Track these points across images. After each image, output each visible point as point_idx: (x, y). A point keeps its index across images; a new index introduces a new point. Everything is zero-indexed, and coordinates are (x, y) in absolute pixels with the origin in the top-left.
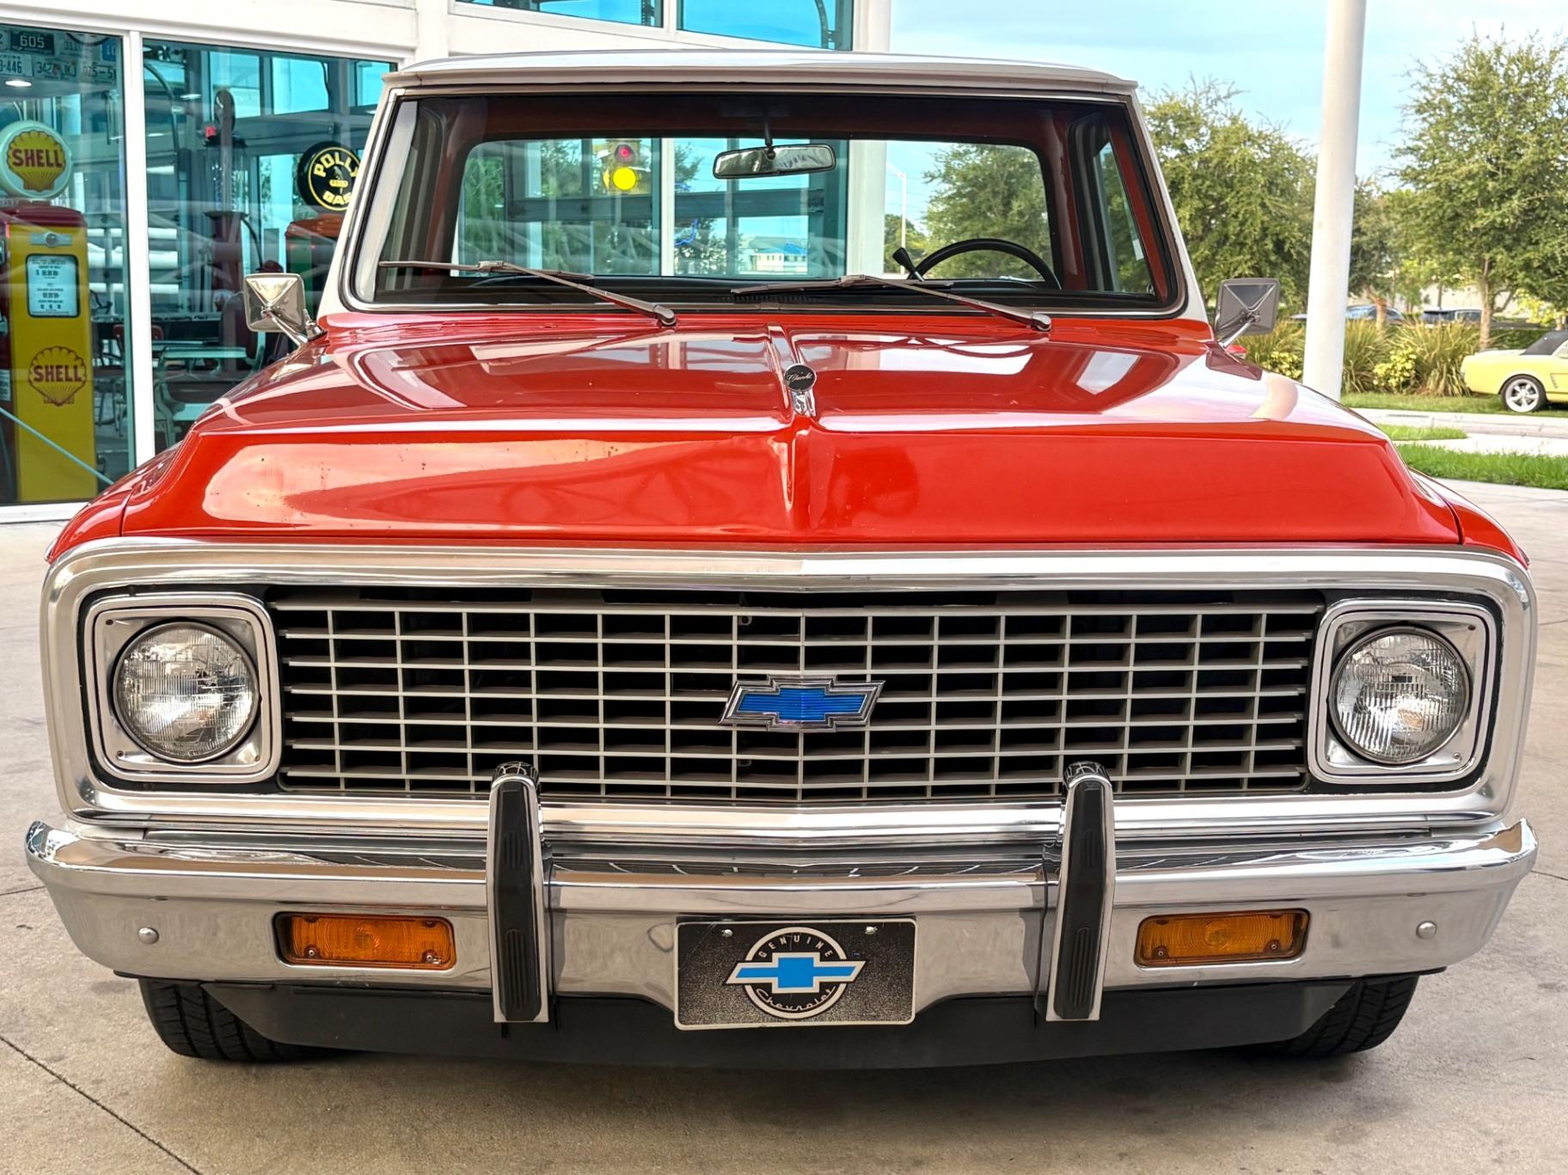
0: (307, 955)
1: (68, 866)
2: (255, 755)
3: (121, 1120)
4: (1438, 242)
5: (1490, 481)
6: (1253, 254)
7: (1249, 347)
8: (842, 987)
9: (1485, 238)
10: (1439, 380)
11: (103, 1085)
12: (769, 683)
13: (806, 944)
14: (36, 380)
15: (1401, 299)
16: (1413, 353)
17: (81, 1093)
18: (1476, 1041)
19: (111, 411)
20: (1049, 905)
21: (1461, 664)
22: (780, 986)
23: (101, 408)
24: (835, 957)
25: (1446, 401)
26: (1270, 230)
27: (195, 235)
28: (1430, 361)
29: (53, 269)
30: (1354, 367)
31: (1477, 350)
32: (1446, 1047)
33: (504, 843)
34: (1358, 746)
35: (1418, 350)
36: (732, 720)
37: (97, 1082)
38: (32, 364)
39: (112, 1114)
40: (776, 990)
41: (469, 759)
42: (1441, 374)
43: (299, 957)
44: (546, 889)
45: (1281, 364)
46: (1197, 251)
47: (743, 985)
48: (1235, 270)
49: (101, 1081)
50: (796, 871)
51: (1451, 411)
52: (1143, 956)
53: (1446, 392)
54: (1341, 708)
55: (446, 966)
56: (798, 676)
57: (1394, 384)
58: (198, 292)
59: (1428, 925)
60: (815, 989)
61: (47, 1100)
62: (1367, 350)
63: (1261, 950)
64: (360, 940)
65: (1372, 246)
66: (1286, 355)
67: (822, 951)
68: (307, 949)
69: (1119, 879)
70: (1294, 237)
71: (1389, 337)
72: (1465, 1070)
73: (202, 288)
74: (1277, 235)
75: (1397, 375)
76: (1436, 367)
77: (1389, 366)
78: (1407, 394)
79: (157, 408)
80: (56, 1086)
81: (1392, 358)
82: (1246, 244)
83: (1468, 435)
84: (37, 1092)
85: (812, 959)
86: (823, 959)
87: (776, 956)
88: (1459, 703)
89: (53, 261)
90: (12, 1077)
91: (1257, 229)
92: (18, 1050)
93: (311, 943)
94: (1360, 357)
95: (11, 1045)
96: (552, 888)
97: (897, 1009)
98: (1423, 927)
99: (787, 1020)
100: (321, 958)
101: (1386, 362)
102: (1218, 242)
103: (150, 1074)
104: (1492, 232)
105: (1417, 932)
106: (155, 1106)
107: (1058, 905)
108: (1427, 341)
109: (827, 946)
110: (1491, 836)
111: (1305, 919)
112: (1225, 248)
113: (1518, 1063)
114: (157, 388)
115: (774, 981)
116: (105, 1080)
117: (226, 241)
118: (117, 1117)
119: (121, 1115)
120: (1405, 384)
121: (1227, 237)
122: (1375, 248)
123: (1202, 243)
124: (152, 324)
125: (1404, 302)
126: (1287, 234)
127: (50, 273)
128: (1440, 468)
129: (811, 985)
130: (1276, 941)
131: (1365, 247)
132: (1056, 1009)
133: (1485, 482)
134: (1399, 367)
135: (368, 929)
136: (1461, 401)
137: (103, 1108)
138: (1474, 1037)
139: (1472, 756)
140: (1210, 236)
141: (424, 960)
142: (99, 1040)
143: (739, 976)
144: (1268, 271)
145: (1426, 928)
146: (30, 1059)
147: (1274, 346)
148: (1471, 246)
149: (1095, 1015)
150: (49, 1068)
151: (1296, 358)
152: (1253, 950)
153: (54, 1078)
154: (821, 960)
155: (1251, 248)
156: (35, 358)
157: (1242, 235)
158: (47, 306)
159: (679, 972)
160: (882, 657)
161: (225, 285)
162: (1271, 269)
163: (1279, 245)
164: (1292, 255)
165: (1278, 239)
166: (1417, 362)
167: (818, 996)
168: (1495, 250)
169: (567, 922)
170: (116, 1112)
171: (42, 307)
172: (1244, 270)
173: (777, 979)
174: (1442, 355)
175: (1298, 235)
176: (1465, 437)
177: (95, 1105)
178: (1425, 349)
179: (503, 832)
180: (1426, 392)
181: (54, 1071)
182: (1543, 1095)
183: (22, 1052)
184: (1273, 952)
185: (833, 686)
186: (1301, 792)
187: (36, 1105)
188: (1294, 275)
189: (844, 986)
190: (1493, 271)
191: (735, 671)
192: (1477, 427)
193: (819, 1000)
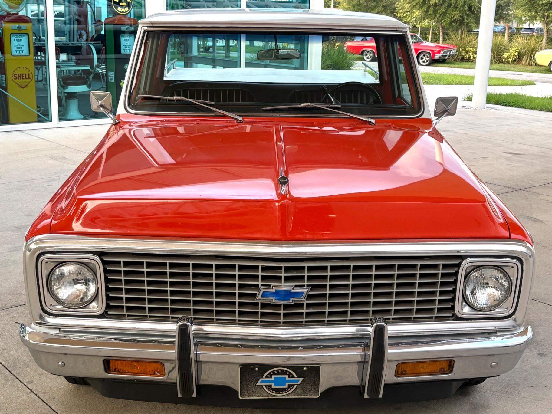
0: (115, 371)
1: (34, 342)
2: (96, 306)
3: (53, 410)
4: (528, 8)
5: (541, 110)
6: (460, 11)
7: (458, 46)
8: (295, 386)
9: (546, 7)
10: (527, 60)
11: (46, 394)
12: (272, 288)
13: (283, 373)
14: (15, 79)
15: (515, 22)
16: (518, 49)
17: (39, 397)
18: (514, 379)
19: (41, 78)
20: (366, 361)
21: (509, 278)
22: (274, 386)
23: (38, 76)
24: (293, 377)
25: (529, 68)
26: (467, 2)
27: (71, 5)
28: (524, 52)
29: (20, 38)
30: (496, 54)
31: (541, 49)
32: (504, 381)
33: (181, 344)
34: (473, 305)
35: (520, 48)
36: (259, 299)
37: (44, 393)
38: (13, 73)
39: (50, 407)
40: (273, 387)
41: (169, 309)
42: (528, 57)
43: (112, 371)
44: (195, 355)
45: (470, 52)
46: (440, 10)
47: (262, 385)
48: (454, 17)
49: (46, 392)
50: (280, 348)
51: (531, 72)
52: (397, 374)
53: (529, 64)
54: (467, 292)
55: (162, 376)
56: (282, 286)
57: (510, 61)
58: (72, 26)
59: (494, 363)
60: (287, 387)
61: (27, 401)
62: (501, 48)
63: (438, 371)
64: (133, 366)
65: (505, 5)
66: (472, 49)
67: (289, 375)
68: (115, 369)
69: (389, 351)
70: (476, 5)
71: (510, 43)
72: (509, 391)
73: (74, 24)
74: (470, 4)
75: (512, 57)
76: (526, 55)
77: (509, 54)
78: (515, 65)
79: (58, 88)
80: (31, 394)
81: (510, 51)
82: (458, 7)
83: (536, 83)
84: (24, 397)
85: (285, 378)
86: (289, 377)
87: (273, 376)
88: (508, 292)
89: (20, 36)
90: (15, 390)
91: (462, 2)
92: (17, 378)
93: (116, 367)
94: (498, 51)
95: (15, 376)
96: (197, 354)
97: (314, 393)
98: (493, 364)
99: (277, 396)
100: (120, 372)
101: (508, 53)
102: (448, 6)
103: (62, 389)
104: (549, 5)
105: (491, 366)
106: (64, 404)
107: (369, 360)
108: (523, 45)
109: (290, 374)
110: (517, 334)
111: (453, 362)
112: (450, 8)
113: (528, 388)
114: (58, 81)
115: (273, 384)
116: (47, 392)
117: (82, 7)
118: (51, 408)
119: (53, 407)
120: (515, 61)
121: (451, 5)
122: (506, 6)
123: (442, 7)
124: (56, 46)
125: (516, 23)
126: (473, 4)
127: (19, 40)
128: (524, 105)
129: (285, 385)
130: (443, 368)
131: (502, 4)
132: (367, 394)
133: (540, 110)
134: (513, 54)
135: (135, 364)
136: (535, 68)
137: (47, 404)
138: (513, 377)
139: (511, 309)
140: (445, 4)
141: (154, 374)
142: (44, 374)
143: (260, 382)
144: (466, 18)
145: (494, 365)
146: (21, 382)
147: (467, 46)
148: (541, 10)
149: (381, 396)
150: (28, 386)
151: (475, 50)
152: (435, 371)
153: (30, 391)
154: (288, 378)
155: (460, 9)
156: (14, 71)
157: (457, 4)
158: (18, 52)
159: (240, 381)
160: (310, 278)
161: (82, 23)
162: (467, 17)
163: (470, 8)
164: (474, 12)
165: (470, 6)
166: (519, 53)
167: (287, 389)
168: (549, 12)
169: (203, 365)
170: (51, 406)
171: (16, 52)
172: (457, 17)
173: (273, 383)
174: (528, 50)
175: (477, 4)
176: (535, 84)
177: (44, 403)
178: (522, 48)
179: (181, 341)
180: (522, 64)
181: (30, 388)
182: (534, 403)
183: (18, 379)
184: (442, 372)
185: (293, 289)
186: (453, 320)
187: (24, 403)
188: (475, 19)
189: (296, 385)
190: (548, 20)
191: (260, 283)
192: (540, 79)
193: (288, 390)
